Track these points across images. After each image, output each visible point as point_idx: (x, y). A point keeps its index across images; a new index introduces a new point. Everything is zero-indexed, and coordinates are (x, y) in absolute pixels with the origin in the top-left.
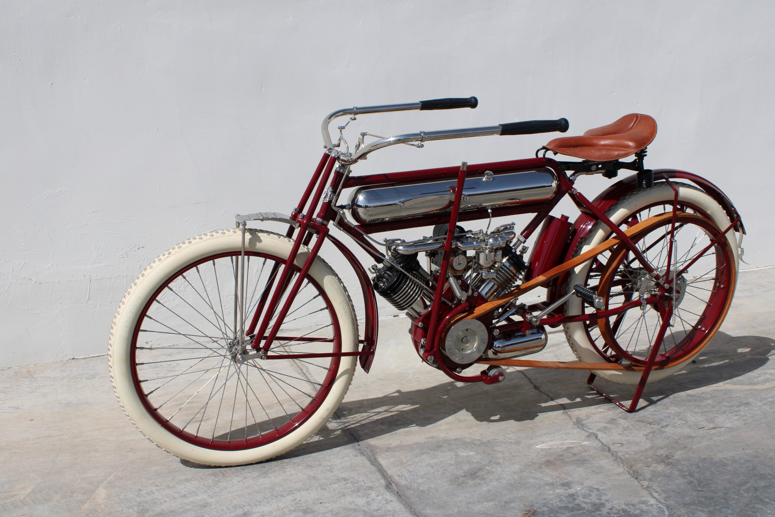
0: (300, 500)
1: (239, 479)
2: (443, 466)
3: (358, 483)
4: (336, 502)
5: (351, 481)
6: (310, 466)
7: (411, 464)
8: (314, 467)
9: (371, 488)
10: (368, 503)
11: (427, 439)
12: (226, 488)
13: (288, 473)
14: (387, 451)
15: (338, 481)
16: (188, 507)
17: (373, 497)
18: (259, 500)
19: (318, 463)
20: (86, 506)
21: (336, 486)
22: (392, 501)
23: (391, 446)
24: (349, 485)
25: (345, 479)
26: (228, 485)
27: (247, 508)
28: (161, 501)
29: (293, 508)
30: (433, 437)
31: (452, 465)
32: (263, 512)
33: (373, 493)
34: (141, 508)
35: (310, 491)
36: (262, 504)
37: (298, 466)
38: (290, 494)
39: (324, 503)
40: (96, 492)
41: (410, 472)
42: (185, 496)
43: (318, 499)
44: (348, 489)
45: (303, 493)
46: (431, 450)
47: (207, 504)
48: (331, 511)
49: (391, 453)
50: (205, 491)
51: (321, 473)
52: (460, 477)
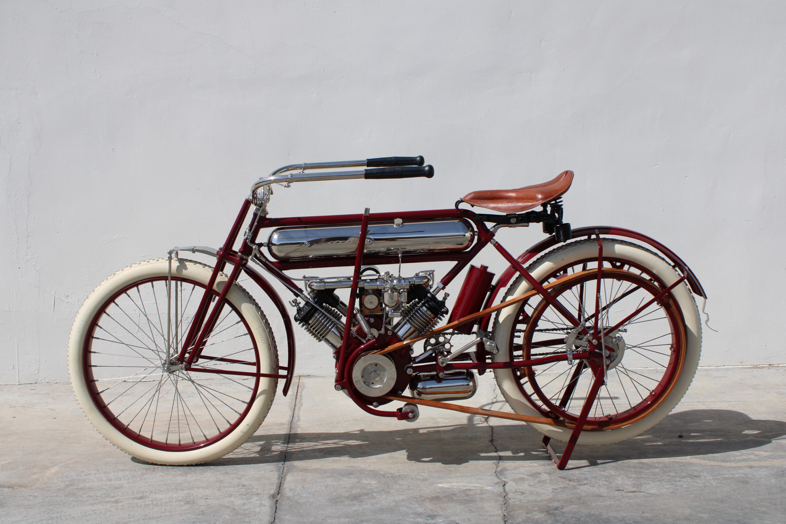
0: (193, 495)
1: (162, 474)
2: (337, 488)
3: (252, 489)
4: (220, 499)
5: (248, 488)
6: (227, 473)
7: (311, 483)
8: (229, 474)
9: (257, 494)
10: (244, 504)
11: (346, 467)
12: (146, 479)
13: (204, 476)
14: (302, 471)
15: (237, 486)
16: (105, 487)
17: (252, 501)
18: (162, 490)
19: (235, 472)
20: (35, 476)
21: (232, 489)
22: (265, 506)
23: (310, 468)
24: (243, 490)
25: (244, 486)
26: (150, 477)
27: (145, 494)
28: (90, 481)
29: (181, 499)
30: (353, 467)
31: (346, 488)
32: (156, 498)
33: (256, 498)
34: (71, 483)
35: (207, 490)
36: (161, 493)
37: (218, 472)
38: (190, 489)
39: (209, 499)
40: (51, 469)
41: (303, 488)
42: (110, 480)
43: (207, 496)
44: (239, 492)
45: (200, 490)
46: (340, 475)
47: (121, 487)
48: (208, 505)
49: (303, 473)
50: (129, 479)
51: (230, 479)
52: (342, 498)
